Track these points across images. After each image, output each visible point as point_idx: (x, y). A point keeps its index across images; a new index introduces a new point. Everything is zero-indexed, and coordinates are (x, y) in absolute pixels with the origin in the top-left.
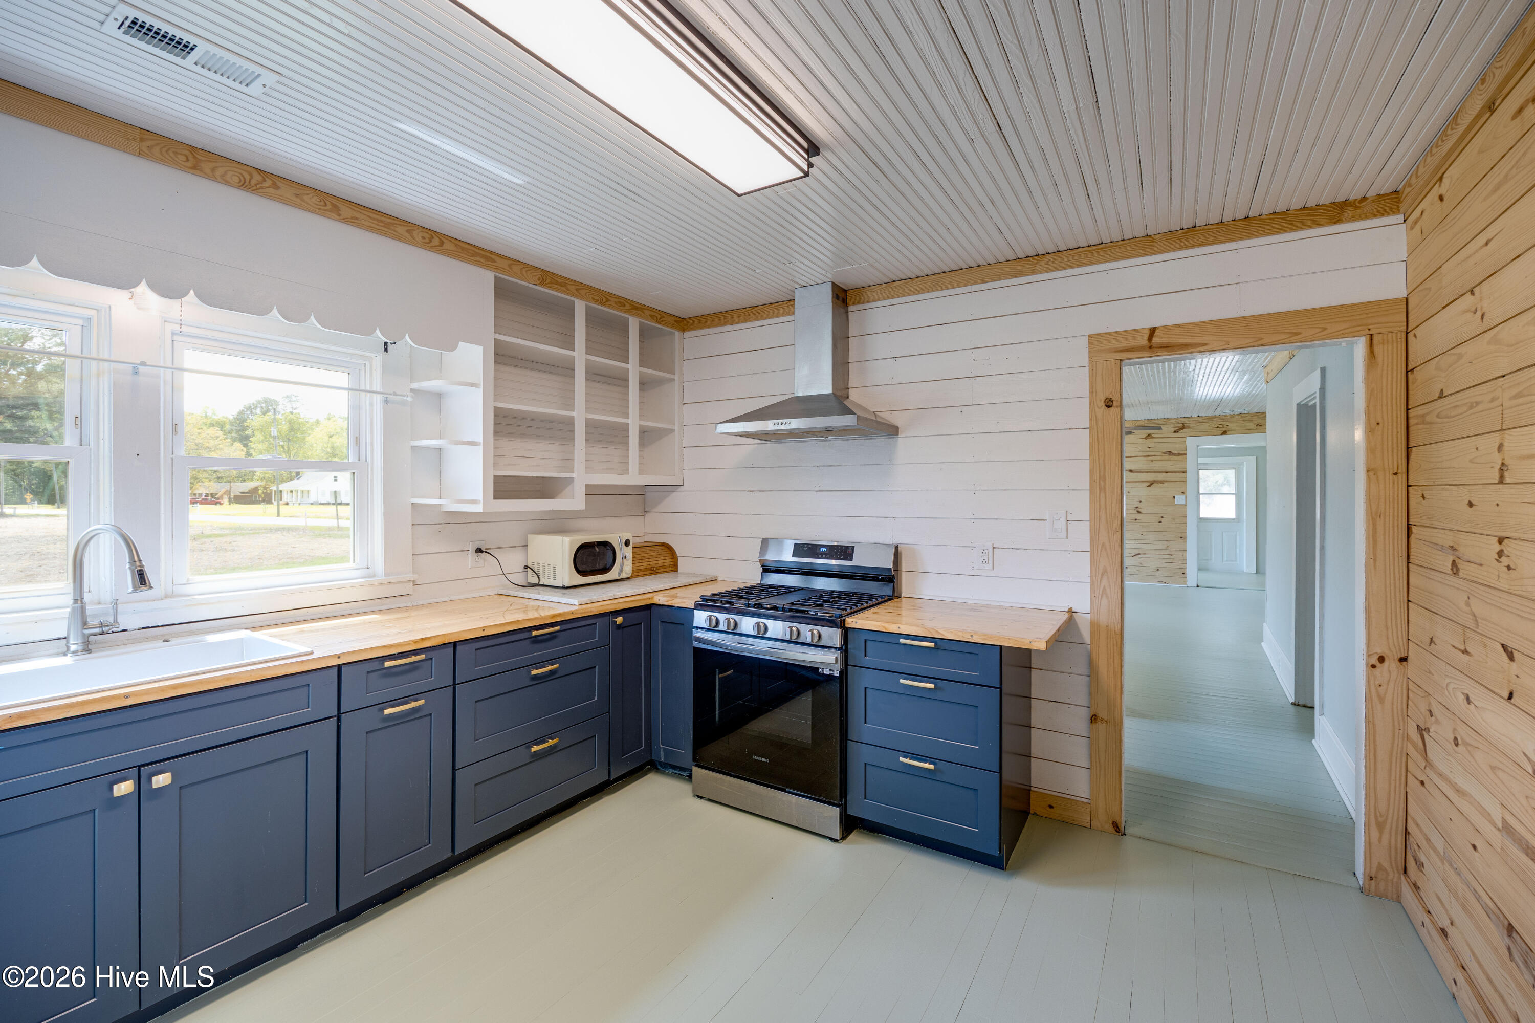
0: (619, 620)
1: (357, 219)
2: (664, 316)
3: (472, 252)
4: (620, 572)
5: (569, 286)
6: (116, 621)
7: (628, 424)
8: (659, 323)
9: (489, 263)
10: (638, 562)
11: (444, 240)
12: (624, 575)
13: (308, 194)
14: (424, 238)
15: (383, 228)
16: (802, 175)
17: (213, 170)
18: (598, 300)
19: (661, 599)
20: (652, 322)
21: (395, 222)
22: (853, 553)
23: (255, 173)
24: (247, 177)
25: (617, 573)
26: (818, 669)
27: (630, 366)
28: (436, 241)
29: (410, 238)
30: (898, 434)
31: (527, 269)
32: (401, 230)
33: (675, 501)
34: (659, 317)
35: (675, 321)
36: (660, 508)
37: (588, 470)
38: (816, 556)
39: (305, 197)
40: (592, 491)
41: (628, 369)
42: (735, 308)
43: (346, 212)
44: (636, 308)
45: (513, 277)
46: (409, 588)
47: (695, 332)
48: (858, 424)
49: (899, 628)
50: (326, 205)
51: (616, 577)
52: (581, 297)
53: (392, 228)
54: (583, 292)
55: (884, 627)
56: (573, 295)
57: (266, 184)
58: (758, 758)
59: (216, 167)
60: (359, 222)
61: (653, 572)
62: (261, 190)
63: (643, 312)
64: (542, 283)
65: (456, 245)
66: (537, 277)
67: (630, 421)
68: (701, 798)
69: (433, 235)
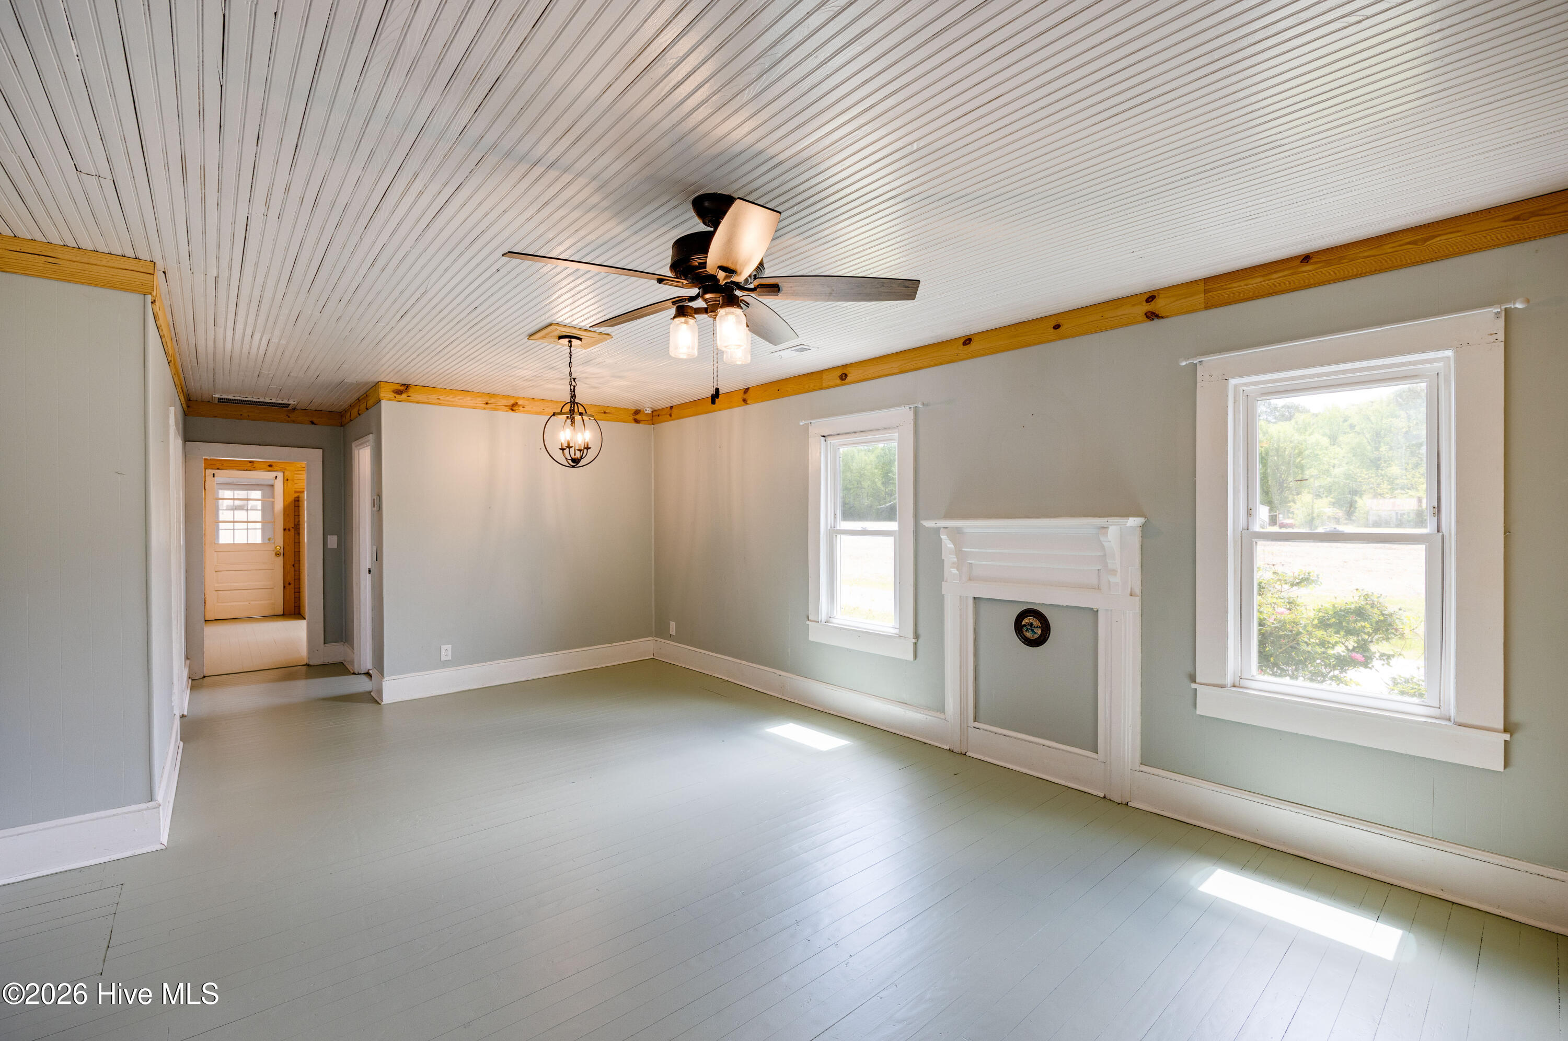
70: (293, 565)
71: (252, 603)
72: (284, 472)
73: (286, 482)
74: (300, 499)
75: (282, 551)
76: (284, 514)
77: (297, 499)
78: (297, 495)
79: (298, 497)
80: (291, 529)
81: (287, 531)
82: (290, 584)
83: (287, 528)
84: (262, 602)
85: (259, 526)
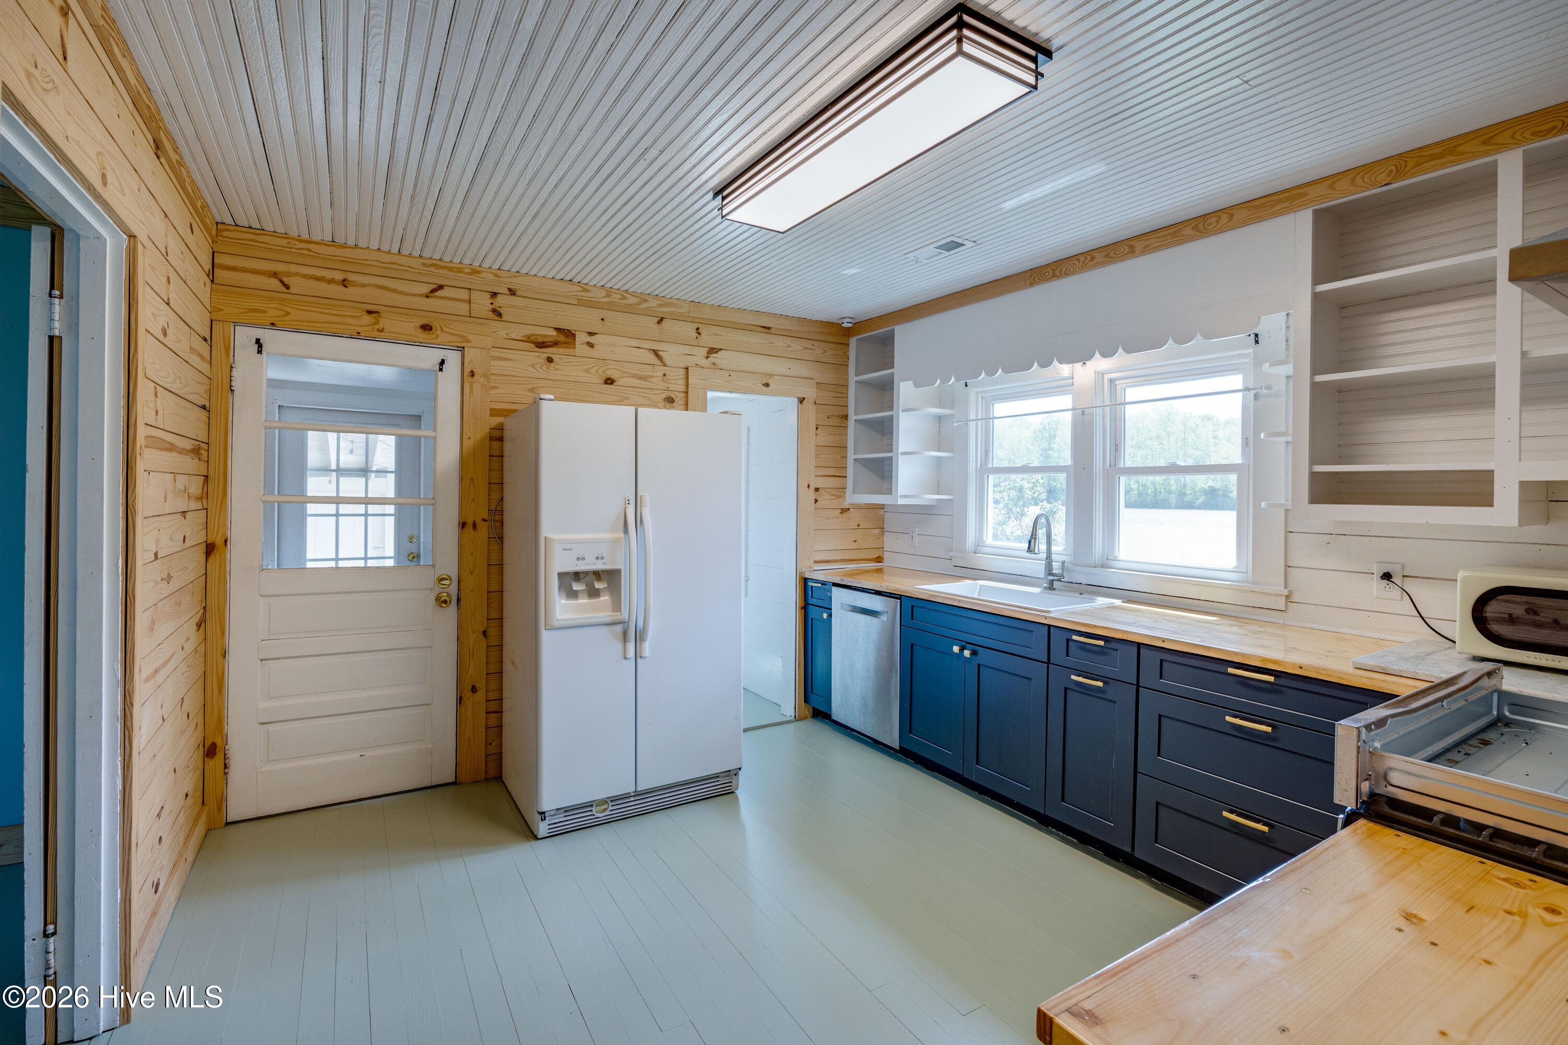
1: (1148, 246)
5: (1466, 147)
6: (1063, 575)
9: (1297, 202)
11: (1230, 212)
15: (1172, 240)
18: (1547, 131)
21: (1179, 227)
29: (1197, 233)
37: (1523, 454)
45: (1344, 196)
46: (1280, 603)
52: (1509, 144)
53: (1179, 234)
54: (1504, 137)
56: (1481, 155)
65: (1249, 208)
70: (484, 633)
71: (368, 753)
72: (462, 349)
73: (467, 379)
74: (507, 435)
75: (453, 590)
76: (461, 479)
77: (497, 434)
78: (497, 420)
79: (500, 428)
80: (479, 522)
81: (469, 528)
82: (474, 690)
83: (470, 521)
84: (390, 751)
85: (391, 509)
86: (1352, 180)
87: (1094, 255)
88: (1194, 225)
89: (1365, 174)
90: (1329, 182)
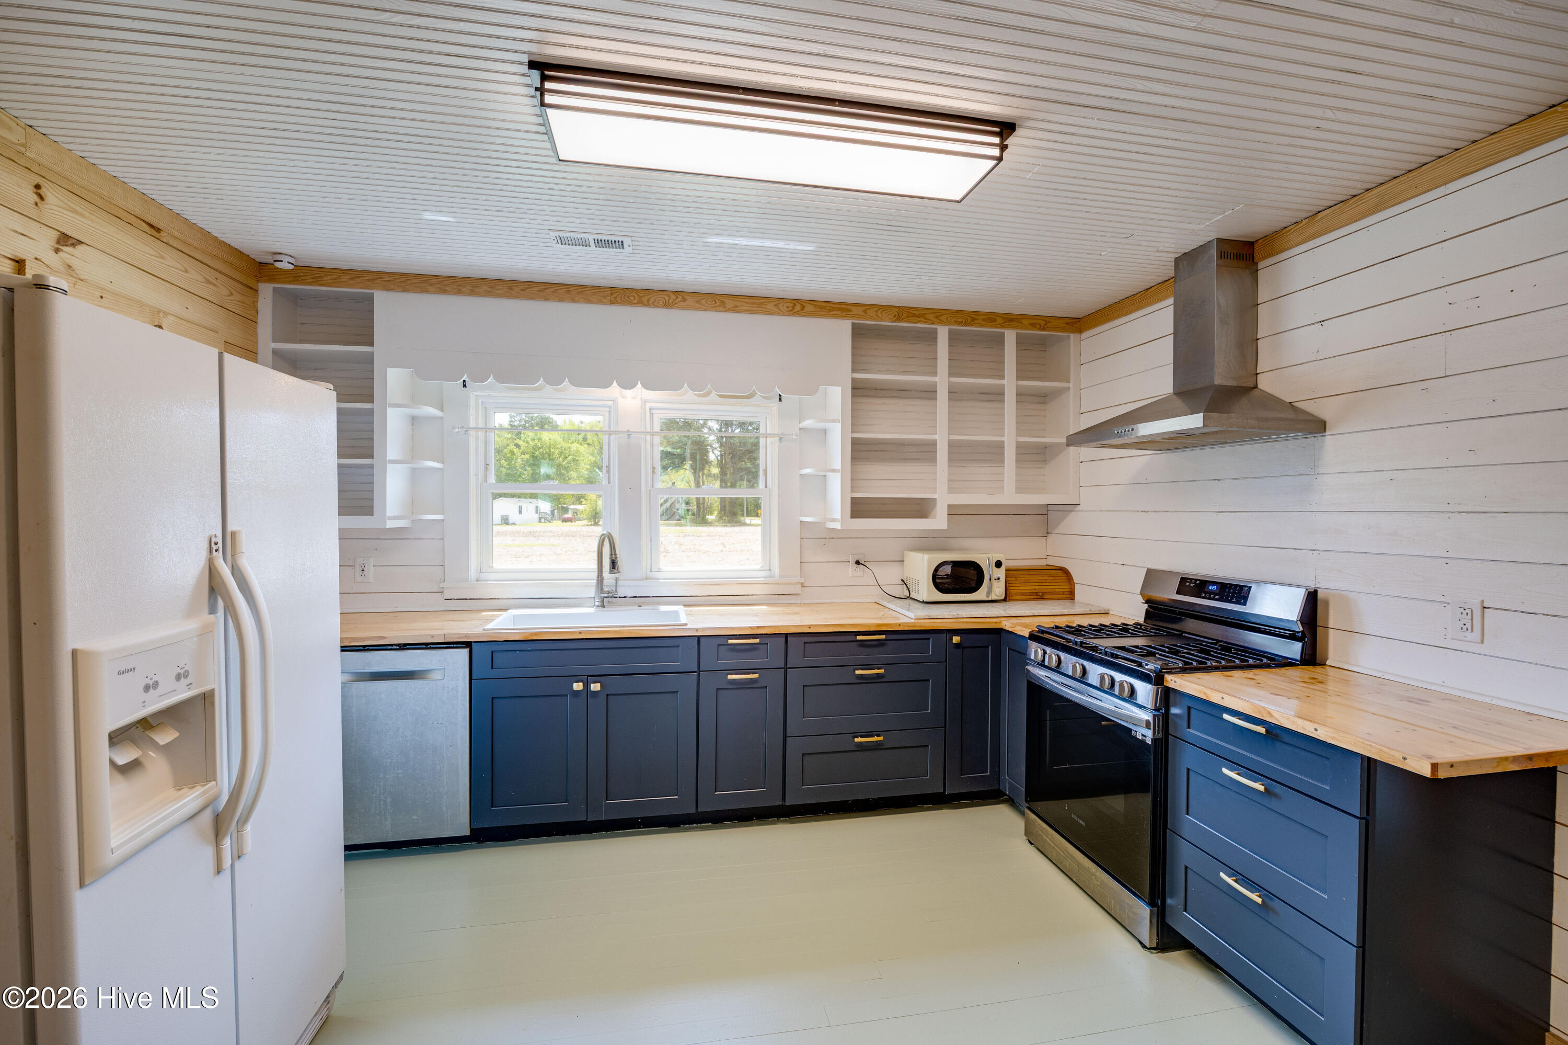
0: (956, 639)
1: (737, 307)
2: (1051, 320)
3: (830, 308)
4: (989, 593)
5: (927, 316)
6: (616, 591)
7: (1004, 441)
8: (1043, 329)
9: (845, 313)
10: (1019, 585)
11: (805, 304)
12: (993, 597)
13: (704, 299)
14: (788, 307)
15: (756, 309)
16: (994, 162)
17: (648, 301)
18: (962, 322)
19: (1007, 625)
20: (1034, 330)
21: (766, 301)
22: (1248, 595)
23: (672, 294)
24: (667, 298)
25: (985, 593)
26: (1131, 730)
27: (1005, 382)
28: (798, 308)
29: (778, 311)
30: (1325, 430)
31: (881, 310)
32: (770, 306)
33: (1073, 522)
34: (1043, 323)
35: (1067, 324)
36: (1060, 529)
37: (951, 490)
38: (1203, 595)
39: (703, 302)
40: (954, 511)
41: (1004, 385)
42: (1127, 296)
43: (730, 303)
44: (1011, 320)
45: (868, 320)
46: (797, 589)
47: (1092, 330)
48: (1204, 425)
49: (1223, 698)
50: (716, 302)
51: (984, 598)
52: (943, 323)
53: (763, 306)
54: (943, 318)
55: (1205, 693)
56: (933, 323)
57: (678, 300)
58: (1076, 818)
59: (650, 298)
60: (738, 309)
61: (1039, 597)
62: (675, 305)
63: (1021, 323)
64: (899, 318)
65: (815, 306)
66: (893, 314)
67: (1005, 439)
68: (1031, 844)
69: (796, 303)
86: (876, 312)
87: (686, 297)
88: (776, 303)
89: (883, 311)
90: (864, 308)
